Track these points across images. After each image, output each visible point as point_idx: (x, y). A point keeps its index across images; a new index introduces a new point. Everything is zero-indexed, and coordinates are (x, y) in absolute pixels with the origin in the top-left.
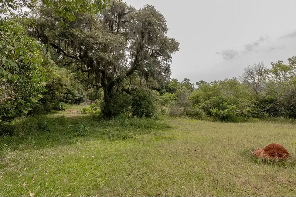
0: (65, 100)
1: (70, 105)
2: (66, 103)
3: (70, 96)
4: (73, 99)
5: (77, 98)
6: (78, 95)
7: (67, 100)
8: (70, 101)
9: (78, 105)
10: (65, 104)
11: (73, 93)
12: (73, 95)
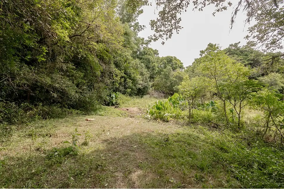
0: (122, 88)
1: (129, 98)
2: (124, 93)
3: (130, 83)
4: (134, 87)
5: (140, 86)
6: (141, 82)
7: (126, 88)
8: (129, 90)
9: (141, 98)
10: (122, 95)
11: (134, 77)
12: (134, 80)
